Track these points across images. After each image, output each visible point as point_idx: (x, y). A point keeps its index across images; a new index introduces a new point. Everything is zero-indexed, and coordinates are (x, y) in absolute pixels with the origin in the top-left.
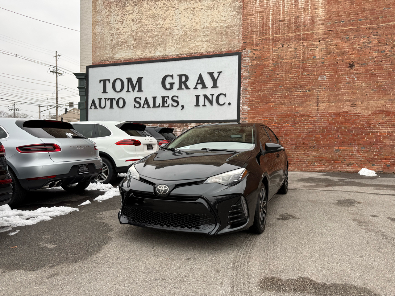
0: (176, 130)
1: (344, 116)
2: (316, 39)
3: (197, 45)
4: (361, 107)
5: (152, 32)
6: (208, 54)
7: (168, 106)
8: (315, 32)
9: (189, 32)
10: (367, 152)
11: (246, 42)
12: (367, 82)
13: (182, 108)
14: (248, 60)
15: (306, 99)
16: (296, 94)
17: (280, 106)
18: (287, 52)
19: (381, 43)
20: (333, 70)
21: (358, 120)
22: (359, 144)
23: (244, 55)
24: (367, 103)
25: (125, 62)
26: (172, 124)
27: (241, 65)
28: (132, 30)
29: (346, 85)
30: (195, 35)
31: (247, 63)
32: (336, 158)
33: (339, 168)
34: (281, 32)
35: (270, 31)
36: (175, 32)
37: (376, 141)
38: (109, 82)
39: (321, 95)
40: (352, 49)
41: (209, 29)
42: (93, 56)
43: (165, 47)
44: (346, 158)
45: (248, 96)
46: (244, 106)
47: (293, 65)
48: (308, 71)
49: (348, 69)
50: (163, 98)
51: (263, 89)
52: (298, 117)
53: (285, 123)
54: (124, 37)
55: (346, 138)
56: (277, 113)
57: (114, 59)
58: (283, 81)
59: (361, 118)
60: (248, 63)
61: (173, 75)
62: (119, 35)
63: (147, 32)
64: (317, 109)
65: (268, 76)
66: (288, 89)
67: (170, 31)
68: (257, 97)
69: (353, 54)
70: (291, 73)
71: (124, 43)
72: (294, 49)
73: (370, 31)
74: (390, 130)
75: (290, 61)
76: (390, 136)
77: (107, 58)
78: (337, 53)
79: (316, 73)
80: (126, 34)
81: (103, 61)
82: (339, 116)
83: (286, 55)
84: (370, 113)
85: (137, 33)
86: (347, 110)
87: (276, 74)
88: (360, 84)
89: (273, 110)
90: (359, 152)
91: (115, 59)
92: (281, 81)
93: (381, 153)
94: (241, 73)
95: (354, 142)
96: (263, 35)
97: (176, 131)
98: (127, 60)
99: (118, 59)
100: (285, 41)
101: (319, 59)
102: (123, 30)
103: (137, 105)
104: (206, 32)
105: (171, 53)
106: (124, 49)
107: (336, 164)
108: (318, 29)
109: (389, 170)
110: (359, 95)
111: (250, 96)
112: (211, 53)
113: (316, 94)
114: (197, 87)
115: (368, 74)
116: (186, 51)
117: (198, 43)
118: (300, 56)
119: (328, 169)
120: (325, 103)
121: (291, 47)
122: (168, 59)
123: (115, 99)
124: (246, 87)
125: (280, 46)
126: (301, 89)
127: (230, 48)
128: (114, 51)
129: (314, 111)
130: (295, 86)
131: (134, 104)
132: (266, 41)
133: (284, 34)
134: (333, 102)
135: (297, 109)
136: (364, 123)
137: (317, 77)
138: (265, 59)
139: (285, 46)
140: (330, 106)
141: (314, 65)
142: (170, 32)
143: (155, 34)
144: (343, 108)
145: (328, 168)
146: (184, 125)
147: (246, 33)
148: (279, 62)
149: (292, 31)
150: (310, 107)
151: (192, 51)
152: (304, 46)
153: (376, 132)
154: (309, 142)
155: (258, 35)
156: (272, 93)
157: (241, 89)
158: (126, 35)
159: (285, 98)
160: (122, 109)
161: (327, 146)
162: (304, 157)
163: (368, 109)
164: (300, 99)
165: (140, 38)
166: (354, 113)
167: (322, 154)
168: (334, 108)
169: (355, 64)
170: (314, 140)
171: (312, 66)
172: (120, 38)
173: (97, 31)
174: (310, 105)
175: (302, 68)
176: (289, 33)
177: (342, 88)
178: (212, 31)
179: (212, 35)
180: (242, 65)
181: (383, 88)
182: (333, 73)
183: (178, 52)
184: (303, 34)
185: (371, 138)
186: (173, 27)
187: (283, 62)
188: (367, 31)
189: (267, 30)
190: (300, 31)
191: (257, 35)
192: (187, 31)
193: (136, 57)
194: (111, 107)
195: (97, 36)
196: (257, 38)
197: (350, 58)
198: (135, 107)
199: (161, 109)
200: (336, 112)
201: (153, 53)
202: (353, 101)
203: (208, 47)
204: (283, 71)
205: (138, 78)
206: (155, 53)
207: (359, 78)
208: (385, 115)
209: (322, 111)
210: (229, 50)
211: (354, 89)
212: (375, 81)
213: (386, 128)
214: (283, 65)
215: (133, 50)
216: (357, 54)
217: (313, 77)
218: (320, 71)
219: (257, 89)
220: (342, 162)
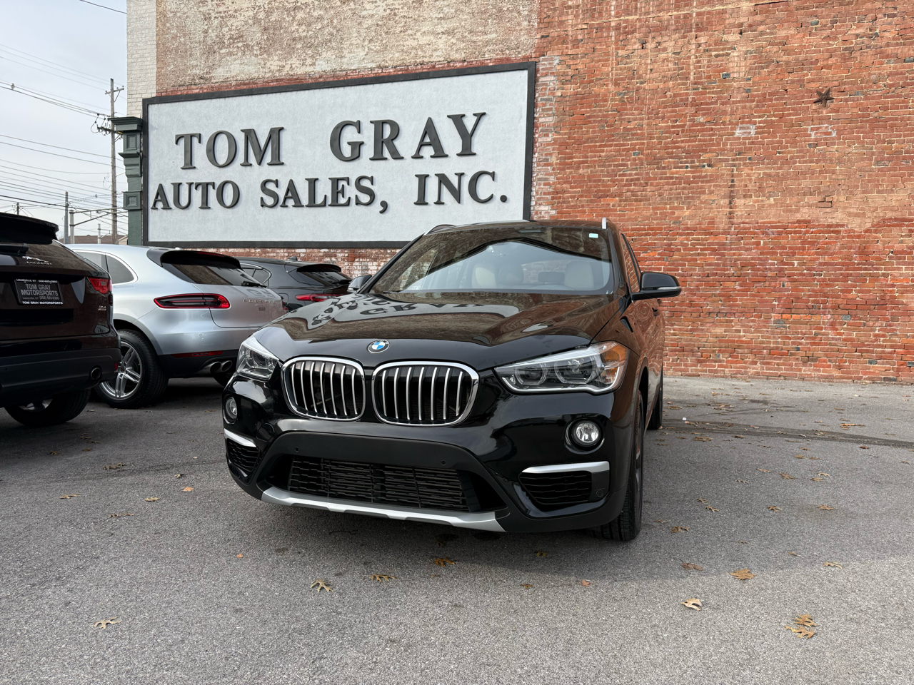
0: (367, 266)
1: (800, 232)
2: (733, 26)
3: (420, 43)
4: (845, 208)
5: (308, 10)
6: (449, 66)
7: (348, 204)
8: (730, 6)
9: (401, 10)
10: (856, 327)
11: (548, 36)
12: (863, 142)
13: (382, 208)
14: (554, 84)
15: (701, 187)
16: (677, 173)
17: (632, 205)
18: (655, 62)
19: (904, 36)
20: (775, 110)
21: (836, 242)
22: (836, 307)
23: (543, 69)
24: (862, 198)
25: (239, 88)
26: (356, 250)
27: (535, 95)
28: (258, 4)
29: (808, 151)
30: (416, 17)
31: (549, 89)
32: (774, 343)
33: (782, 369)
34: (641, 8)
35: (611, 6)
36: (366, 9)
37: (882, 298)
38: (200, 142)
39: (741, 175)
40: (826, 55)
42: (158, 72)
43: (340, 49)
44: (800, 344)
45: (552, 179)
46: (540, 205)
47: (668, 96)
48: (707, 113)
49: (814, 107)
50: (335, 182)
51: (591, 161)
52: (681, 234)
53: (645, 251)
54: (235, 25)
55: (802, 291)
56: (626, 223)
57: (211, 80)
58: (643, 139)
59: (843, 237)
60: (552, 92)
61: (359, 121)
63: (294, 10)
64: (730, 213)
65: (604, 126)
66: (654, 159)
67: (353, 7)
68: (575, 182)
69: (828, 67)
70: (663, 118)
71: (236, 39)
72: (674, 53)
73: (876, 4)
75: (661, 85)
77: (193, 79)
78: (787, 63)
79: (728, 118)
80: (241, 14)
81: (183, 85)
82: (786, 233)
83: (651, 70)
84: (868, 225)
85: (269, 13)
86: (807, 217)
87: (624, 119)
88: (844, 148)
89: (615, 215)
90: (838, 327)
91: (214, 81)
92: (637, 139)
93: (896, 330)
94: (534, 118)
95: (826, 302)
96: (593, 16)
97: (368, 270)
98: (245, 84)
99: (220, 80)
100: (650, 33)
101: (738, 80)
102: (234, 5)
103: (270, 201)
104: (446, 10)
105: (354, 64)
106: (237, 54)
107: (775, 359)
110: (840, 177)
111: (557, 179)
112: (459, 65)
113: (727, 175)
114: (421, 154)
115: (867, 121)
116: (393, 59)
117: (425, 38)
118: (689, 74)
119: (751, 371)
120: (751, 196)
121: (665, 50)
122: (348, 80)
123: (213, 184)
124: (546, 155)
125: (638, 46)
126: (689, 160)
127: (507, 52)
128: (211, 60)
129: (722, 218)
130: (672, 153)
131: (262, 198)
132: (599, 34)
133: (649, 14)
134: (770, 196)
135: (677, 213)
136: (852, 250)
137: (732, 129)
138: (598, 80)
139: (650, 45)
140: (763, 206)
141: (726, 98)
142: (352, 10)
143: (316, 14)
144: (797, 211)
145: (753, 369)
146: (387, 253)
147: (548, 11)
148: (633, 89)
149: (669, 6)
150: (712, 208)
151: (409, 60)
152: (699, 45)
153: (883, 275)
154: (705, 299)
155: (581, 16)
156: (613, 171)
157: (534, 160)
158: (242, 18)
159: (647, 184)
160: (230, 210)
161: (752, 311)
162: (691, 340)
163: (861, 215)
164: (684, 188)
165: (277, 26)
166: (826, 224)
167: (739, 331)
168: (773, 210)
169: (833, 94)
170: (720, 295)
171: (719, 98)
172: (227, 26)
173: (169, 7)
174: (711, 202)
175: (694, 103)
176: (660, 12)
177: (798, 157)
178: (462, 7)
179: (461, 16)
180: (537, 95)
181: (904, 158)
182: (773, 118)
183: (373, 61)
184: (699, 14)
185: (870, 291)
187: (644, 89)
188: (868, 5)
189: (604, 4)
190: (691, 5)
191: (576, 16)
192: (397, 7)
193: (267, 75)
194: (205, 205)
195: (168, 21)
196: (576, 25)
197: (820, 79)
198: (262, 206)
199: (328, 210)
200: (779, 223)
201: (310, 65)
202: (824, 192)
203: (450, 49)
204: (643, 113)
205: (272, 130)
206: (313, 64)
207: (841, 132)
208: (907, 231)
209: (742, 219)
210: (504, 56)
211: (827, 160)
212: (884, 140)
213: (909, 264)
214: (643, 96)
215: (260, 57)
216: (840, 67)
217: (721, 128)
218: (739, 111)
219: (574, 160)
220: (791, 353)
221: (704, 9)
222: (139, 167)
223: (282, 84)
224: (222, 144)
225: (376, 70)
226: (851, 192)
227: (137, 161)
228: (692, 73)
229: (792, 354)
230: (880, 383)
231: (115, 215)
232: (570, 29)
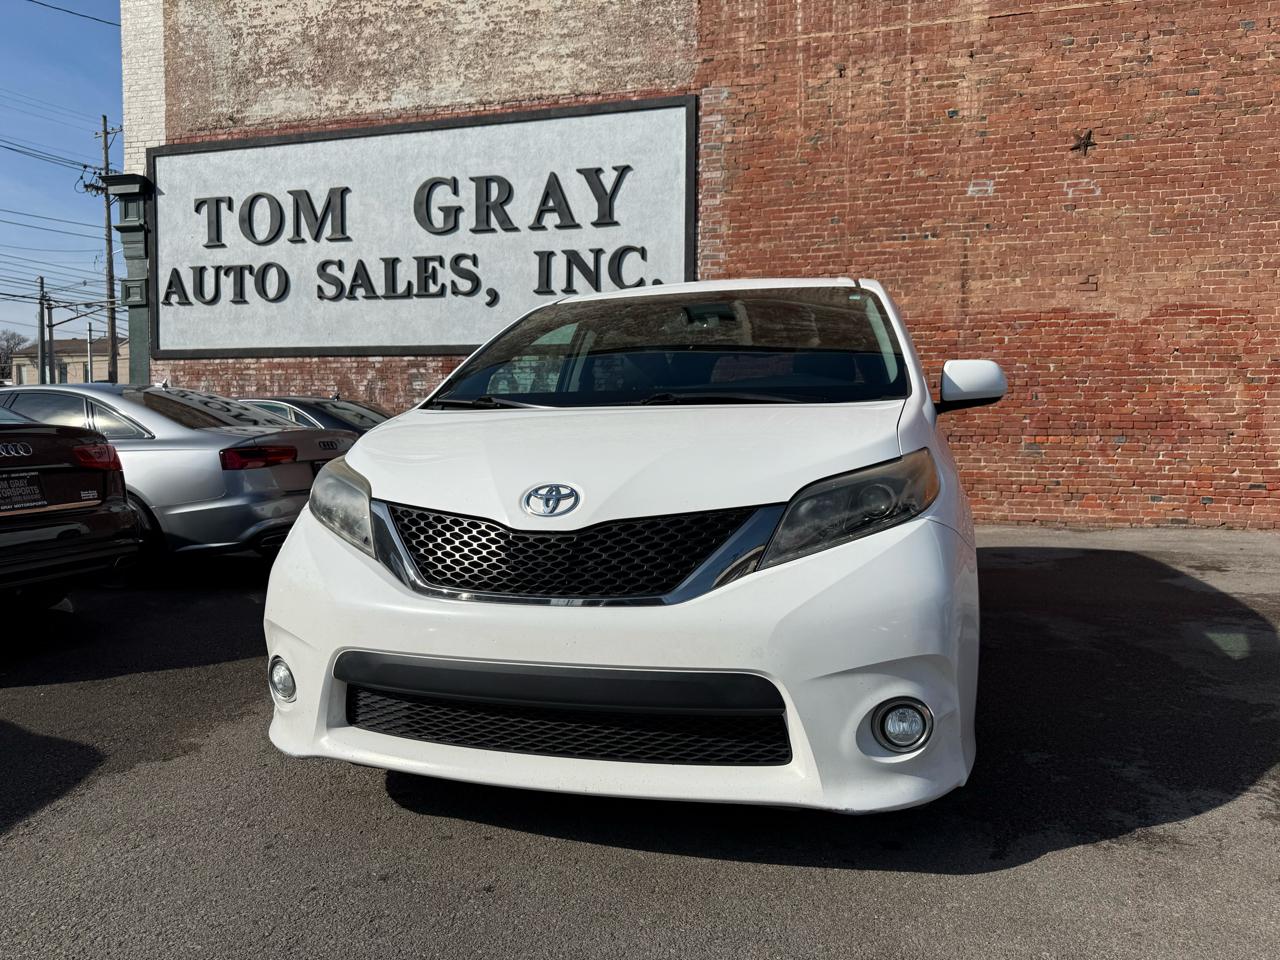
1: (1057, 325)
2: (961, 46)
3: (537, 69)
4: (1115, 291)
5: (379, 25)
6: (577, 101)
7: (442, 293)
8: (956, 20)
9: (509, 24)
10: (1133, 452)
11: (712, 60)
12: (1136, 202)
13: (488, 299)
14: (722, 125)
15: (924, 266)
16: (890, 246)
18: (858, 94)
19: (1186, 60)
20: (1019, 160)
21: (1104, 338)
22: (1107, 426)
23: (706, 105)
24: (1136, 278)
25: (283, 132)
26: (454, 358)
27: (697, 140)
28: (308, 15)
29: (1064, 215)
30: (530, 33)
31: (716, 133)
32: (1026, 475)
33: (1037, 511)
34: (837, 21)
35: (796, 19)
36: (460, 23)
37: (1167, 412)
38: (230, 209)
39: (974, 248)
40: (1085, 85)
41: (583, 11)
42: (167, 111)
43: (425, 78)
44: (1061, 476)
45: (722, 256)
47: (877, 141)
48: (929, 164)
49: (1071, 155)
50: (423, 262)
51: (774, 231)
54: (277, 44)
55: (1062, 404)
57: (243, 122)
58: (844, 201)
59: (1114, 331)
60: (720, 136)
61: (455, 178)
62: (261, 35)
63: (360, 23)
64: (963, 300)
65: (790, 184)
66: (860, 228)
67: (442, 19)
68: (753, 260)
69: (1089, 102)
70: (870, 171)
71: (278, 63)
72: (882, 83)
74: (1214, 373)
75: (867, 127)
76: (1213, 395)
77: (219, 120)
78: (1034, 96)
79: (957, 172)
80: (284, 29)
81: (204, 129)
82: (1037, 325)
83: (853, 106)
84: (1146, 314)
85: (324, 27)
86: (1065, 304)
87: (818, 173)
88: (1111, 211)
90: (1109, 452)
91: (248, 123)
92: (837, 201)
93: (1186, 455)
94: (697, 173)
95: (1093, 419)
96: (773, 33)
98: (293, 127)
99: (260, 121)
100: (850, 55)
101: (970, 119)
102: (275, 17)
103: (330, 290)
104: (571, 23)
105: (445, 98)
106: (280, 86)
107: (1026, 497)
108: (968, 11)
109: (1209, 516)
110: (1107, 250)
111: (729, 255)
112: (590, 99)
113: (958, 248)
115: (1139, 175)
116: (500, 90)
117: (543, 63)
118: (904, 111)
119: (996, 514)
120: (990, 277)
121: (870, 78)
122: (437, 121)
123: (251, 269)
124: (714, 223)
125: (834, 73)
126: (907, 228)
127: (657, 81)
128: (243, 94)
129: (952, 307)
130: (884, 219)
131: (320, 288)
132: (782, 56)
133: (848, 30)
134: (1016, 276)
136: (1125, 348)
137: (963, 186)
138: (781, 119)
139: (851, 72)
140: (1006, 290)
141: (954, 143)
142: (440, 23)
143: (390, 29)
144: (1052, 296)
145: (999, 511)
147: (711, 25)
148: (829, 131)
149: (875, 19)
150: (937, 294)
151: (522, 93)
152: (917, 72)
153: (1167, 380)
155: (757, 33)
156: (805, 244)
157: (699, 230)
158: (286, 34)
159: (850, 262)
160: (274, 305)
161: (995, 432)
163: (1139, 300)
164: (901, 267)
165: (336, 46)
166: (1090, 313)
168: (1020, 295)
169: (1095, 138)
171: (944, 144)
172: (265, 46)
173: (183, 20)
174: (937, 285)
175: (911, 151)
176: (863, 27)
177: (1051, 223)
178: (594, 20)
179: (591, 32)
180: (700, 141)
181: (1190, 223)
182: (1017, 171)
183: (471, 95)
184: (915, 30)
185: (1151, 403)
186: (453, 6)
187: (844, 132)
188: (1138, 19)
189: (787, 15)
190: (905, 18)
191: (750, 33)
192: (504, 19)
193: (323, 115)
194: (240, 298)
195: (180, 38)
196: (750, 45)
197: (1077, 117)
198: (320, 297)
199: (415, 302)
200: (1027, 312)
201: (384, 101)
202: (1086, 270)
203: (578, 77)
204: (843, 164)
205: (332, 191)
206: (388, 99)
207: (1107, 190)
208: (1197, 322)
209: (979, 306)
210: (653, 87)
211: (1089, 227)
212: (1163, 199)
213: (1201, 365)
214: (842, 142)
215: (312, 89)
216: (1103, 101)
217: (948, 185)
218: (972, 162)
219: (752, 230)
220: (1049, 489)
221: (921, 24)
222: (142, 246)
223: (345, 126)
224: (262, 212)
225: (476, 106)
226: (1123, 271)
227: (140, 236)
228: (908, 111)
229: (1050, 491)
230: (1166, 527)
231: (113, 311)
232: (742, 50)
